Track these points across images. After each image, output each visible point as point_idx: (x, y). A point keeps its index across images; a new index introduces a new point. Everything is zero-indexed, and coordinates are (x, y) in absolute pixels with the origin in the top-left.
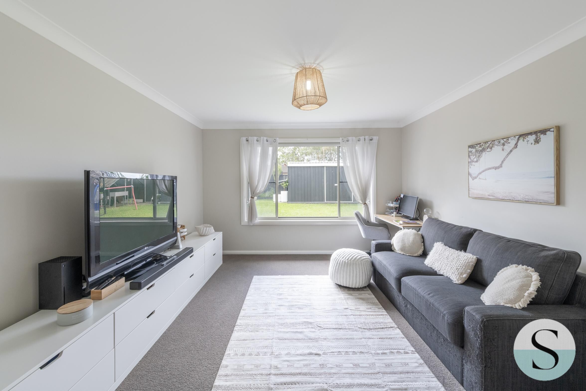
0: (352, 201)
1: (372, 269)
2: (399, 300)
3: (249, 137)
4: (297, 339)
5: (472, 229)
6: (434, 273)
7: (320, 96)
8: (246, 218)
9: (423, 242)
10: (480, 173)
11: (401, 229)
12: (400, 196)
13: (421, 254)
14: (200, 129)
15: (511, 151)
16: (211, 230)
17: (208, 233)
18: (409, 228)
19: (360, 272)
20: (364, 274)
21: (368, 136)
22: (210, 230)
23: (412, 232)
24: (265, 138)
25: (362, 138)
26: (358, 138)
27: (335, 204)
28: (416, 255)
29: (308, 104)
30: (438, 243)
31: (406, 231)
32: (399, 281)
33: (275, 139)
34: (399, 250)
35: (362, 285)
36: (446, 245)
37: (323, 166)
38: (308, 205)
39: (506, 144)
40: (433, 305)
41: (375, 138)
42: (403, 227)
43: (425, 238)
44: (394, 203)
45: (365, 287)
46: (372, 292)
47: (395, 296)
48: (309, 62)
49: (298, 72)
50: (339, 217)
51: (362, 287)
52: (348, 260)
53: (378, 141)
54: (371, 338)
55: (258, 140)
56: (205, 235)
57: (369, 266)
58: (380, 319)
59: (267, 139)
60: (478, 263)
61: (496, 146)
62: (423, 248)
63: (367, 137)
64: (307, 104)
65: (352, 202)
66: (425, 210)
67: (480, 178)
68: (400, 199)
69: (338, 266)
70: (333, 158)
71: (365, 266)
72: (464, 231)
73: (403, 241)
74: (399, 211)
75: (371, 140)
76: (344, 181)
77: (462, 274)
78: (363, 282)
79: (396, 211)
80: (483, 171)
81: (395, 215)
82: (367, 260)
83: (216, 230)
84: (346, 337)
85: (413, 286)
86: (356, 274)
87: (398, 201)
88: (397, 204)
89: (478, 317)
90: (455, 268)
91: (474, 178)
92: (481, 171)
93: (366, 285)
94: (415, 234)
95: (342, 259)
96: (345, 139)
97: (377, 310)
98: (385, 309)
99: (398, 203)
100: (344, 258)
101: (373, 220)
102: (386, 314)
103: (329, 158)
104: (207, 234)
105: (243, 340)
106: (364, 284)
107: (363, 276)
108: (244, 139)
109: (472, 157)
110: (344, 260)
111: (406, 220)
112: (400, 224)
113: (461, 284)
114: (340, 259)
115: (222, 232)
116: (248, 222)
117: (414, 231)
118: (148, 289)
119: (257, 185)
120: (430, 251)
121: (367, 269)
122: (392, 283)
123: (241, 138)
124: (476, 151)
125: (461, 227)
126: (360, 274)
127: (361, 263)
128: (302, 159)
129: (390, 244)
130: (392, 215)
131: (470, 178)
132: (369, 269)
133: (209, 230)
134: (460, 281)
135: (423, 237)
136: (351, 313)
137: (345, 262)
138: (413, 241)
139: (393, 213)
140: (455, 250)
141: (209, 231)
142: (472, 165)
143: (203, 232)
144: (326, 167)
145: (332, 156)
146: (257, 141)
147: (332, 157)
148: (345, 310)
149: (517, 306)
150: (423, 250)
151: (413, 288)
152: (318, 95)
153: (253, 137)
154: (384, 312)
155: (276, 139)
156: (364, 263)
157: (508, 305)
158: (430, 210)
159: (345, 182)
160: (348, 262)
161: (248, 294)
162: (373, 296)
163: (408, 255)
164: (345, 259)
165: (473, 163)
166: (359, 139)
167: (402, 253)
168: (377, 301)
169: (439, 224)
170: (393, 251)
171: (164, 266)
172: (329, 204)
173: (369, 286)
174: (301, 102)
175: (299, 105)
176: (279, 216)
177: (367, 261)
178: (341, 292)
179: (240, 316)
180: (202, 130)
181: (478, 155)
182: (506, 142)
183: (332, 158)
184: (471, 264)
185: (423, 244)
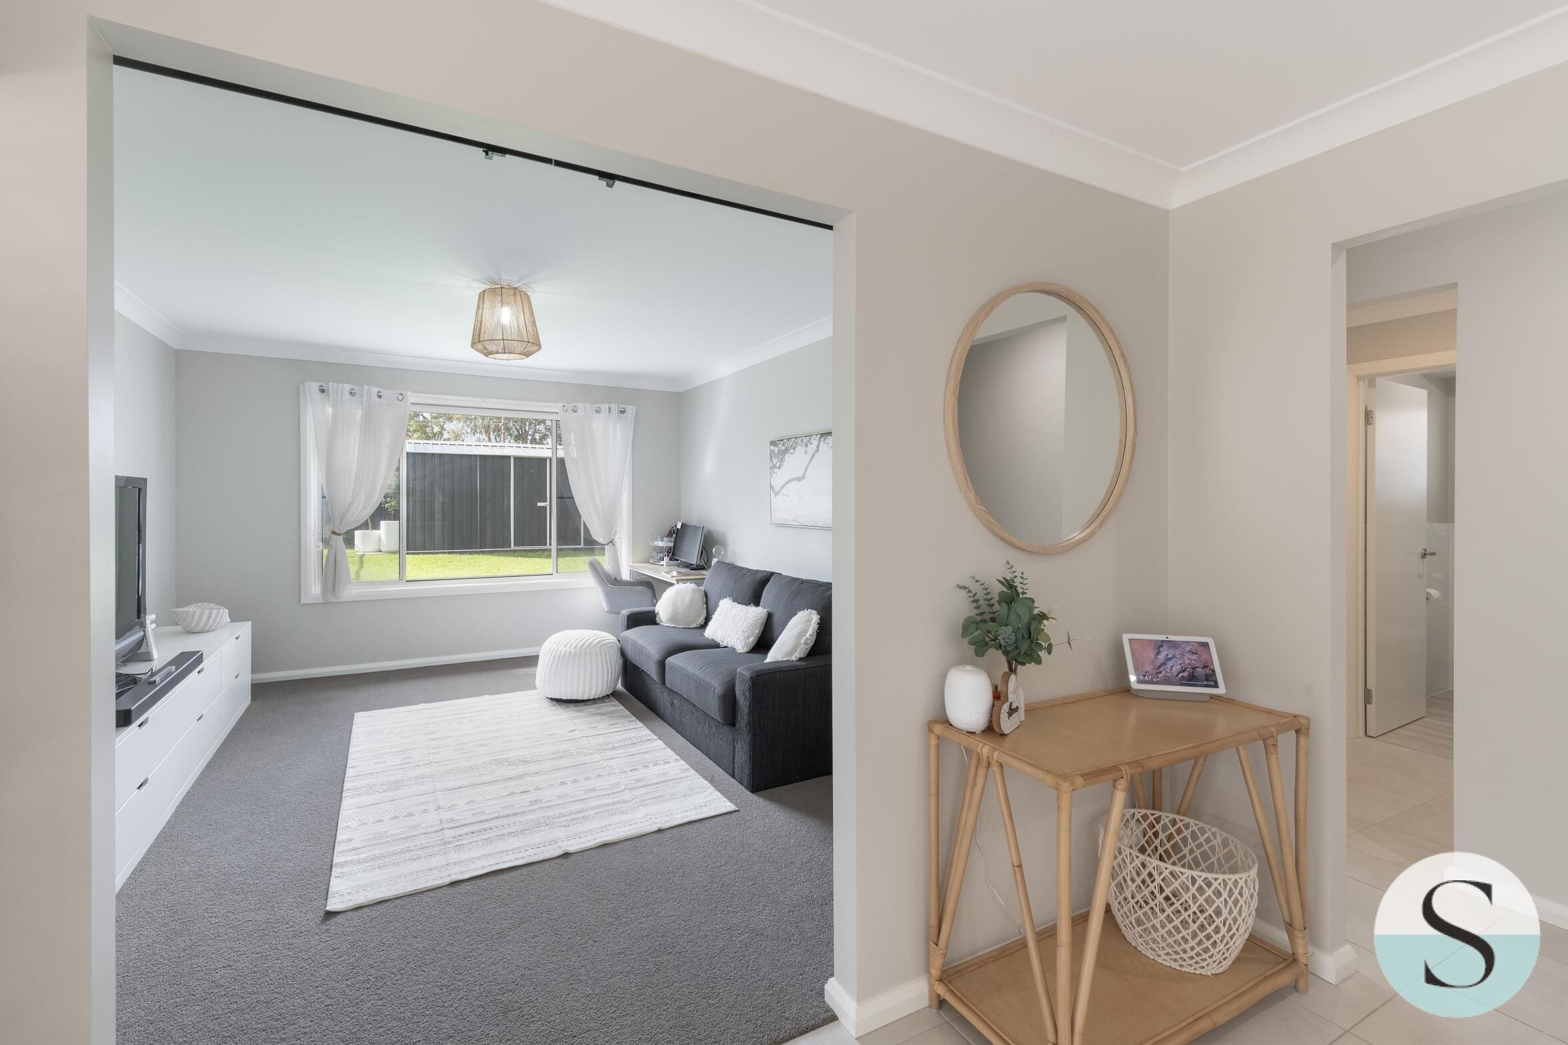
0: (580, 545)
1: (621, 662)
2: (662, 698)
3: (330, 384)
4: (484, 783)
5: (768, 572)
6: (716, 646)
7: (529, 342)
8: (314, 589)
9: (707, 603)
10: (783, 486)
11: (674, 584)
12: (676, 526)
13: (702, 624)
14: (173, 349)
15: (813, 456)
16: (222, 616)
17: (213, 625)
18: (685, 581)
19: (597, 668)
20: (605, 670)
21: (616, 405)
22: (219, 616)
23: (691, 586)
24: (375, 390)
25: (604, 407)
26: (595, 406)
27: (537, 553)
28: (694, 625)
29: (505, 353)
30: (725, 599)
31: (681, 586)
32: (662, 665)
33: (401, 394)
34: (667, 622)
35: (601, 693)
36: (734, 601)
37: (507, 456)
38: (466, 557)
39: (809, 445)
40: (703, 681)
41: (631, 410)
42: (677, 580)
43: (709, 595)
44: (665, 539)
45: (608, 696)
46: (620, 702)
47: (658, 696)
48: (507, 279)
49: (484, 291)
50: (554, 573)
51: (601, 696)
52: (575, 648)
53: (636, 411)
54: (614, 758)
55: (355, 393)
56: (206, 629)
57: (615, 656)
58: (633, 734)
59: (379, 392)
60: (770, 617)
61: (799, 447)
62: (705, 612)
63: (614, 407)
64: (502, 353)
65: (582, 546)
66: (714, 550)
67: (782, 494)
68: (676, 531)
69: (555, 662)
70: (530, 432)
71: (608, 657)
72: (759, 576)
73: (674, 604)
74: (673, 554)
75: (623, 412)
76: (565, 496)
77: (748, 638)
78: (603, 685)
79: (668, 556)
80: (787, 483)
81: (667, 563)
82: (612, 644)
83: (235, 618)
84: (574, 764)
85: (680, 664)
86: (591, 674)
87: (672, 534)
88: (671, 542)
89: (747, 674)
90: (740, 632)
91: (777, 494)
92: (784, 482)
93: (611, 691)
94: (694, 591)
95: (564, 649)
96: (570, 406)
97: (627, 724)
98: (641, 720)
99: (673, 539)
100: (569, 645)
101: (626, 576)
102: (643, 726)
103: (518, 431)
104: (211, 627)
105: (371, 805)
106: (606, 690)
107: (603, 675)
108: (315, 386)
109: (775, 460)
110: (568, 650)
111: (684, 570)
112: (672, 577)
113: (747, 653)
114: (560, 649)
115: (250, 622)
116: (324, 594)
117: (692, 586)
118: (140, 726)
119: (350, 504)
120: (713, 614)
121: (611, 661)
122: (652, 671)
123: (303, 384)
124: (779, 451)
125: (757, 571)
126: (597, 672)
127: (600, 651)
128: (436, 429)
129: (654, 612)
130: (662, 563)
131: (773, 495)
132: (616, 663)
133: (217, 617)
134: (745, 649)
135: (706, 595)
136: (581, 736)
137: (570, 652)
138: (691, 601)
139: (663, 560)
140: (744, 606)
141: (218, 619)
142: (774, 473)
143: (199, 622)
144: (517, 459)
145: (525, 427)
146: (351, 393)
147: (525, 430)
148: (571, 733)
149: (794, 658)
150: (705, 615)
151: (681, 668)
152: (526, 340)
153: (341, 385)
154: (640, 724)
155: (404, 394)
156: (606, 650)
157: (784, 659)
158: (722, 548)
159: (568, 498)
160: (576, 652)
161: (353, 741)
162: (623, 707)
163: (681, 627)
164: (570, 648)
165: (776, 470)
166: (599, 407)
167: (672, 625)
168: (629, 713)
169: (729, 569)
170: (658, 624)
171: (157, 686)
172: (523, 553)
173: (615, 695)
174: (493, 348)
175: (485, 351)
176: (409, 576)
177: (611, 647)
178: (562, 711)
179: (349, 776)
180: (177, 351)
181: (781, 457)
182: (808, 441)
183: (526, 432)
184: (761, 621)
185: (705, 606)
